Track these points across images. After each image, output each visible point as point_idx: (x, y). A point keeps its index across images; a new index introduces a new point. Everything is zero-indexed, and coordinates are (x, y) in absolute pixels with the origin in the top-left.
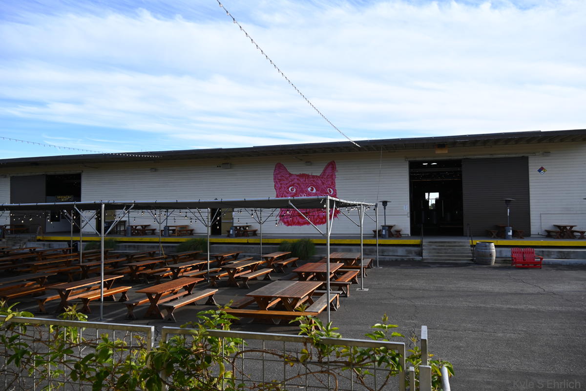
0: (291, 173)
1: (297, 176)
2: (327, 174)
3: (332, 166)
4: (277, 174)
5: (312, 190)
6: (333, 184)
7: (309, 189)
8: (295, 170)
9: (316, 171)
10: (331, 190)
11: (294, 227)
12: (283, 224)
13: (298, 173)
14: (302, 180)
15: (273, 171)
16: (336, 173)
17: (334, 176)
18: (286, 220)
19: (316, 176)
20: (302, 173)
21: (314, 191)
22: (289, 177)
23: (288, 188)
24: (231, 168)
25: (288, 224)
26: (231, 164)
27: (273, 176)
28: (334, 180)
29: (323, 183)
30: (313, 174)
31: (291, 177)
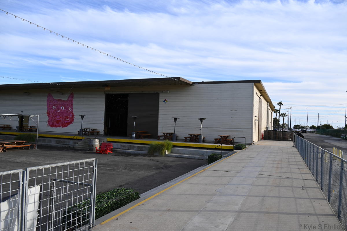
0: (54, 98)
1: (57, 100)
2: (70, 100)
3: (72, 95)
4: (48, 99)
5: (63, 108)
6: (72, 105)
7: (61, 108)
8: (56, 97)
9: (65, 98)
10: (71, 108)
11: (54, 128)
12: (49, 126)
13: (57, 99)
14: (58, 102)
15: (47, 97)
16: (74, 100)
17: (72, 101)
18: (50, 124)
19: (65, 101)
20: (59, 99)
21: (64, 109)
22: (53, 101)
23: (52, 107)
24: (29, 95)
25: (51, 126)
26: (29, 93)
27: (46, 100)
28: (72, 103)
29: (67, 105)
30: (64, 100)
31: (54, 101)
